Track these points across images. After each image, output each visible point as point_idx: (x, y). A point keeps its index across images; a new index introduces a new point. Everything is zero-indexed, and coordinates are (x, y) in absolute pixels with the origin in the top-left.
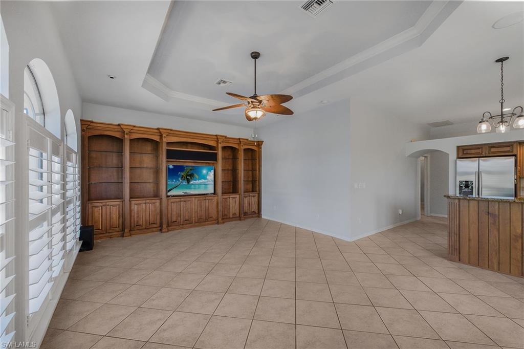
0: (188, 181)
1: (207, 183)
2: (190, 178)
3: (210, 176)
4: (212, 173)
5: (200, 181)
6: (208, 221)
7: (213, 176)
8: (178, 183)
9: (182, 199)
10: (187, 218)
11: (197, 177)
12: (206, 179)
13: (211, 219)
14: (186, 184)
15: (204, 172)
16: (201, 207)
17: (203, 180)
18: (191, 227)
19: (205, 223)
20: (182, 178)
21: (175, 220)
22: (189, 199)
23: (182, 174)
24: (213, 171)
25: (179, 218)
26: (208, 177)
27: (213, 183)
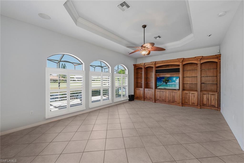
0: (166, 83)
1: (176, 84)
2: (167, 82)
3: (177, 81)
4: (178, 80)
5: (172, 83)
6: (174, 103)
7: (179, 81)
8: (161, 84)
9: (162, 91)
10: (163, 99)
11: (171, 81)
12: (175, 82)
13: (176, 103)
14: (165, 84)
15: (174, 79)
16: (170, 95)
17: (174, 83)
18: (165, 103)
19: (171, 103)
20: (163, 82)
21: (158, 99)
22: (164, 91)
23: (163, 80)
24: (178, 78)
25: (160, 98)
26: (176, 81)
27: (179, 84)
